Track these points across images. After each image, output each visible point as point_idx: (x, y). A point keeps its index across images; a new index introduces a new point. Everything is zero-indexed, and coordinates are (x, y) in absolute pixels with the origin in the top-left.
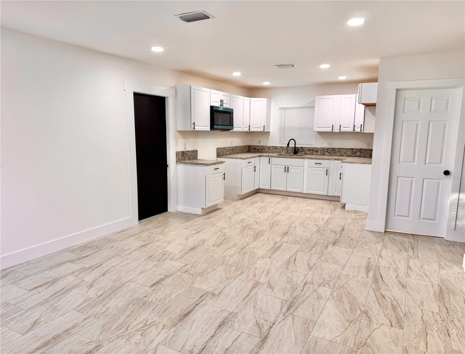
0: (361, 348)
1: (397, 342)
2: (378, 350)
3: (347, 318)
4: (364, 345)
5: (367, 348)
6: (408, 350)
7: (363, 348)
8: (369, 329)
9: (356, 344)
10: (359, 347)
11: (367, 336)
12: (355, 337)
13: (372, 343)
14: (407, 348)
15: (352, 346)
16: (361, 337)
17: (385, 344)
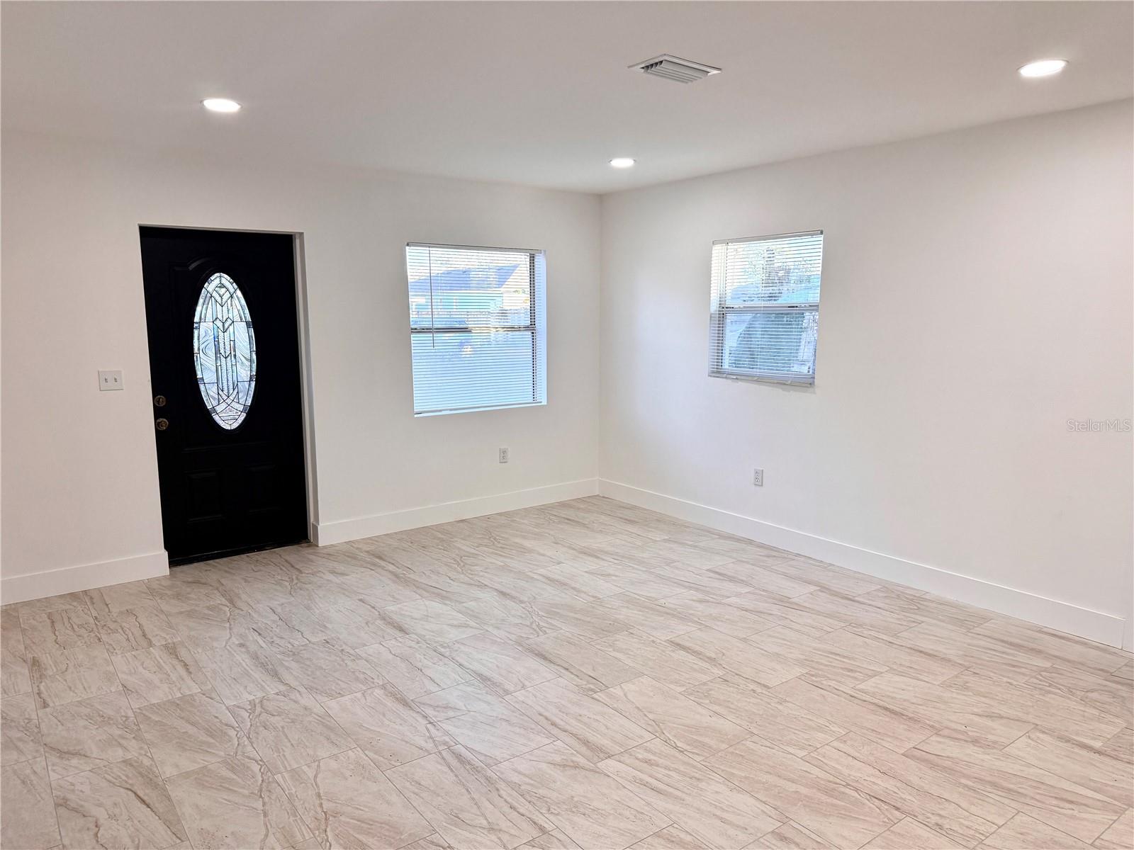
0: (261, 785)
1: (204, 839)
2: (229, 801)
3: (343, 818)
4: (261, 791)
5: (250, 792)
6: (174, 837)
7: (257, 786)
8: (280, 827)
9: (274, 785)
10: (264, 784)
11: (270, 811)
12: (289, 793)
13: (250, 805)
14: (178, 841)
15: (278, 777)
16: (278, 801)
17: (224, 819)
